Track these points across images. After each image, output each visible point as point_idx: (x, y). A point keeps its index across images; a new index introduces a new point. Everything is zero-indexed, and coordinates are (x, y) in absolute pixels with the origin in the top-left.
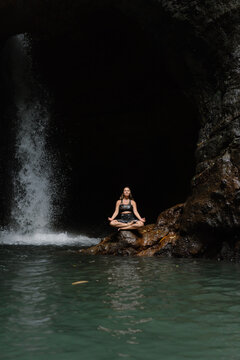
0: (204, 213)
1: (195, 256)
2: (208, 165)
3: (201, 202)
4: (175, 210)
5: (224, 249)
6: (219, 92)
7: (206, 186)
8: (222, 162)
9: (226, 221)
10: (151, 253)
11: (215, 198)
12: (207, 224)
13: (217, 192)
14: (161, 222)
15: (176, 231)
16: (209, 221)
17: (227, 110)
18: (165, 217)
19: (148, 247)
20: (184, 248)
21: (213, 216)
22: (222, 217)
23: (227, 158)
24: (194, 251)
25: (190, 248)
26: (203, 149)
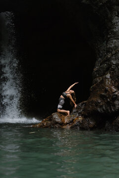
0: (96, 106)
1: (92, 129)
2: (98, 80)
3: (95, 99)
4: (82, 104)
5: (107, 125)
6: (105, 42)
7: (97, 91)
8: (106, 78)
9: (107, 110)
10: (68, 127)
11: (102, 97)
13: (103, 94)
14: (74, 110)
15: (82, 115)
16: (99, 110)
17: (109, 51)
19: (67, 124)
20: (86, 124)
21: (101, 107)
22: (106, 107)
23: (108, 76)
24: (91, 126)
25: (89, 124)
26: (96, 71)
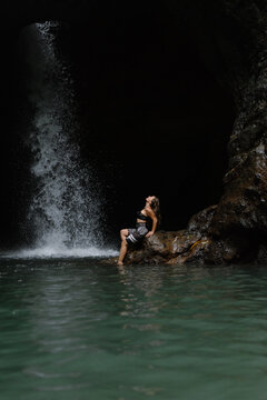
1: (229, 262)
2: (241, 159)
3: (233, 200)
4: (208, 213)
5: (261, 254)
6: (254, 77)
7: (239, 182)
8: (256, 154)
9: (261, 221)
10: (181, 260)
11: (249, 195)
12: (241, 225)
13: (251, 188)
14: (192, 226)
15: (209, 236)
16: (243, 222)
17: (260, 96)
18: (197, 221)
19: (177, 254)
20: (217, 254)
21: (248, 215)
22: (257, 217)
23: (261, 149)
24: (229, 257)
25: (224, 253)
26: (236, 141)
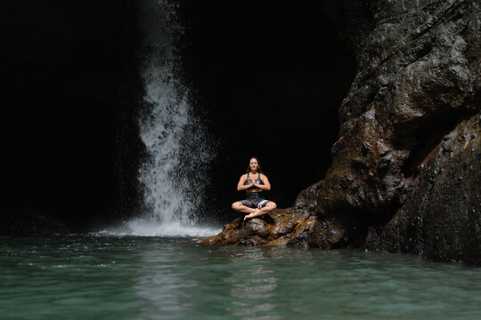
0: (345, 189)
1: (335, 246)
2: (351, 126)
3: (340, 174)
4: (317, 188)
7: (346, 153)
8: (365, 120)
9: (369, 198)
10: (282, 242)
11: (357, 167)
12: (348, 203)
13: (358, 159)
14: (299, 203)
15: (317, 214)
16: (350, 199)
17: (374, 51)
18: (305, 198)
19: (279, 235)
20: (322, 236)
21: (355, 191)
22: (365, 193)
23: (370, 114)
24: (335, 240)
25: (329, 235)
26: (348, 104)
